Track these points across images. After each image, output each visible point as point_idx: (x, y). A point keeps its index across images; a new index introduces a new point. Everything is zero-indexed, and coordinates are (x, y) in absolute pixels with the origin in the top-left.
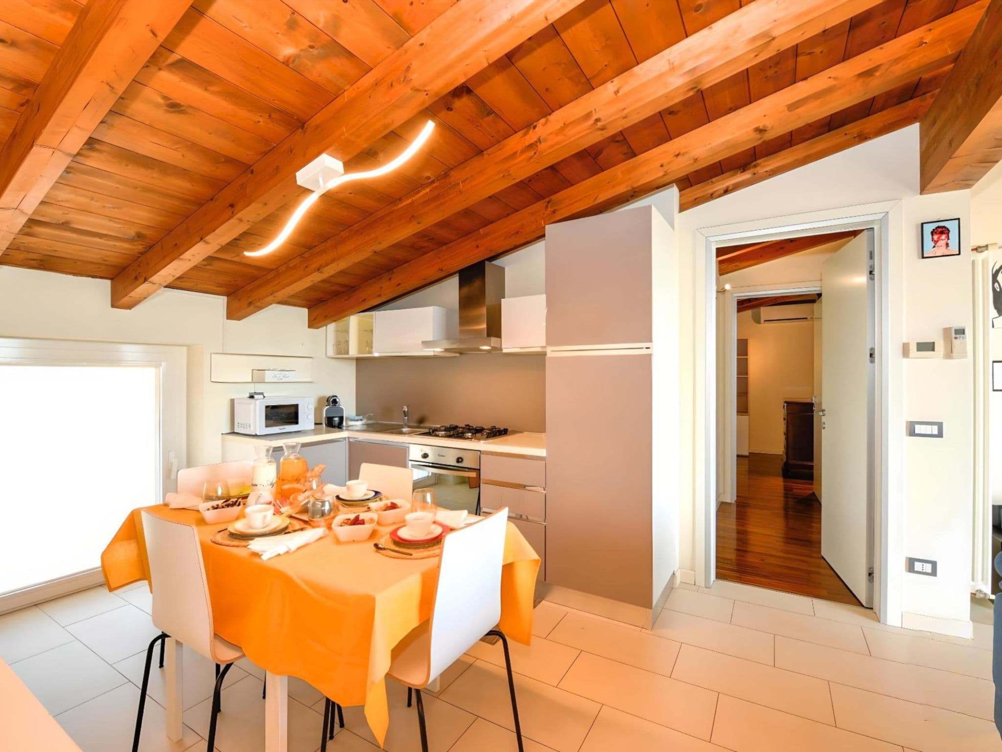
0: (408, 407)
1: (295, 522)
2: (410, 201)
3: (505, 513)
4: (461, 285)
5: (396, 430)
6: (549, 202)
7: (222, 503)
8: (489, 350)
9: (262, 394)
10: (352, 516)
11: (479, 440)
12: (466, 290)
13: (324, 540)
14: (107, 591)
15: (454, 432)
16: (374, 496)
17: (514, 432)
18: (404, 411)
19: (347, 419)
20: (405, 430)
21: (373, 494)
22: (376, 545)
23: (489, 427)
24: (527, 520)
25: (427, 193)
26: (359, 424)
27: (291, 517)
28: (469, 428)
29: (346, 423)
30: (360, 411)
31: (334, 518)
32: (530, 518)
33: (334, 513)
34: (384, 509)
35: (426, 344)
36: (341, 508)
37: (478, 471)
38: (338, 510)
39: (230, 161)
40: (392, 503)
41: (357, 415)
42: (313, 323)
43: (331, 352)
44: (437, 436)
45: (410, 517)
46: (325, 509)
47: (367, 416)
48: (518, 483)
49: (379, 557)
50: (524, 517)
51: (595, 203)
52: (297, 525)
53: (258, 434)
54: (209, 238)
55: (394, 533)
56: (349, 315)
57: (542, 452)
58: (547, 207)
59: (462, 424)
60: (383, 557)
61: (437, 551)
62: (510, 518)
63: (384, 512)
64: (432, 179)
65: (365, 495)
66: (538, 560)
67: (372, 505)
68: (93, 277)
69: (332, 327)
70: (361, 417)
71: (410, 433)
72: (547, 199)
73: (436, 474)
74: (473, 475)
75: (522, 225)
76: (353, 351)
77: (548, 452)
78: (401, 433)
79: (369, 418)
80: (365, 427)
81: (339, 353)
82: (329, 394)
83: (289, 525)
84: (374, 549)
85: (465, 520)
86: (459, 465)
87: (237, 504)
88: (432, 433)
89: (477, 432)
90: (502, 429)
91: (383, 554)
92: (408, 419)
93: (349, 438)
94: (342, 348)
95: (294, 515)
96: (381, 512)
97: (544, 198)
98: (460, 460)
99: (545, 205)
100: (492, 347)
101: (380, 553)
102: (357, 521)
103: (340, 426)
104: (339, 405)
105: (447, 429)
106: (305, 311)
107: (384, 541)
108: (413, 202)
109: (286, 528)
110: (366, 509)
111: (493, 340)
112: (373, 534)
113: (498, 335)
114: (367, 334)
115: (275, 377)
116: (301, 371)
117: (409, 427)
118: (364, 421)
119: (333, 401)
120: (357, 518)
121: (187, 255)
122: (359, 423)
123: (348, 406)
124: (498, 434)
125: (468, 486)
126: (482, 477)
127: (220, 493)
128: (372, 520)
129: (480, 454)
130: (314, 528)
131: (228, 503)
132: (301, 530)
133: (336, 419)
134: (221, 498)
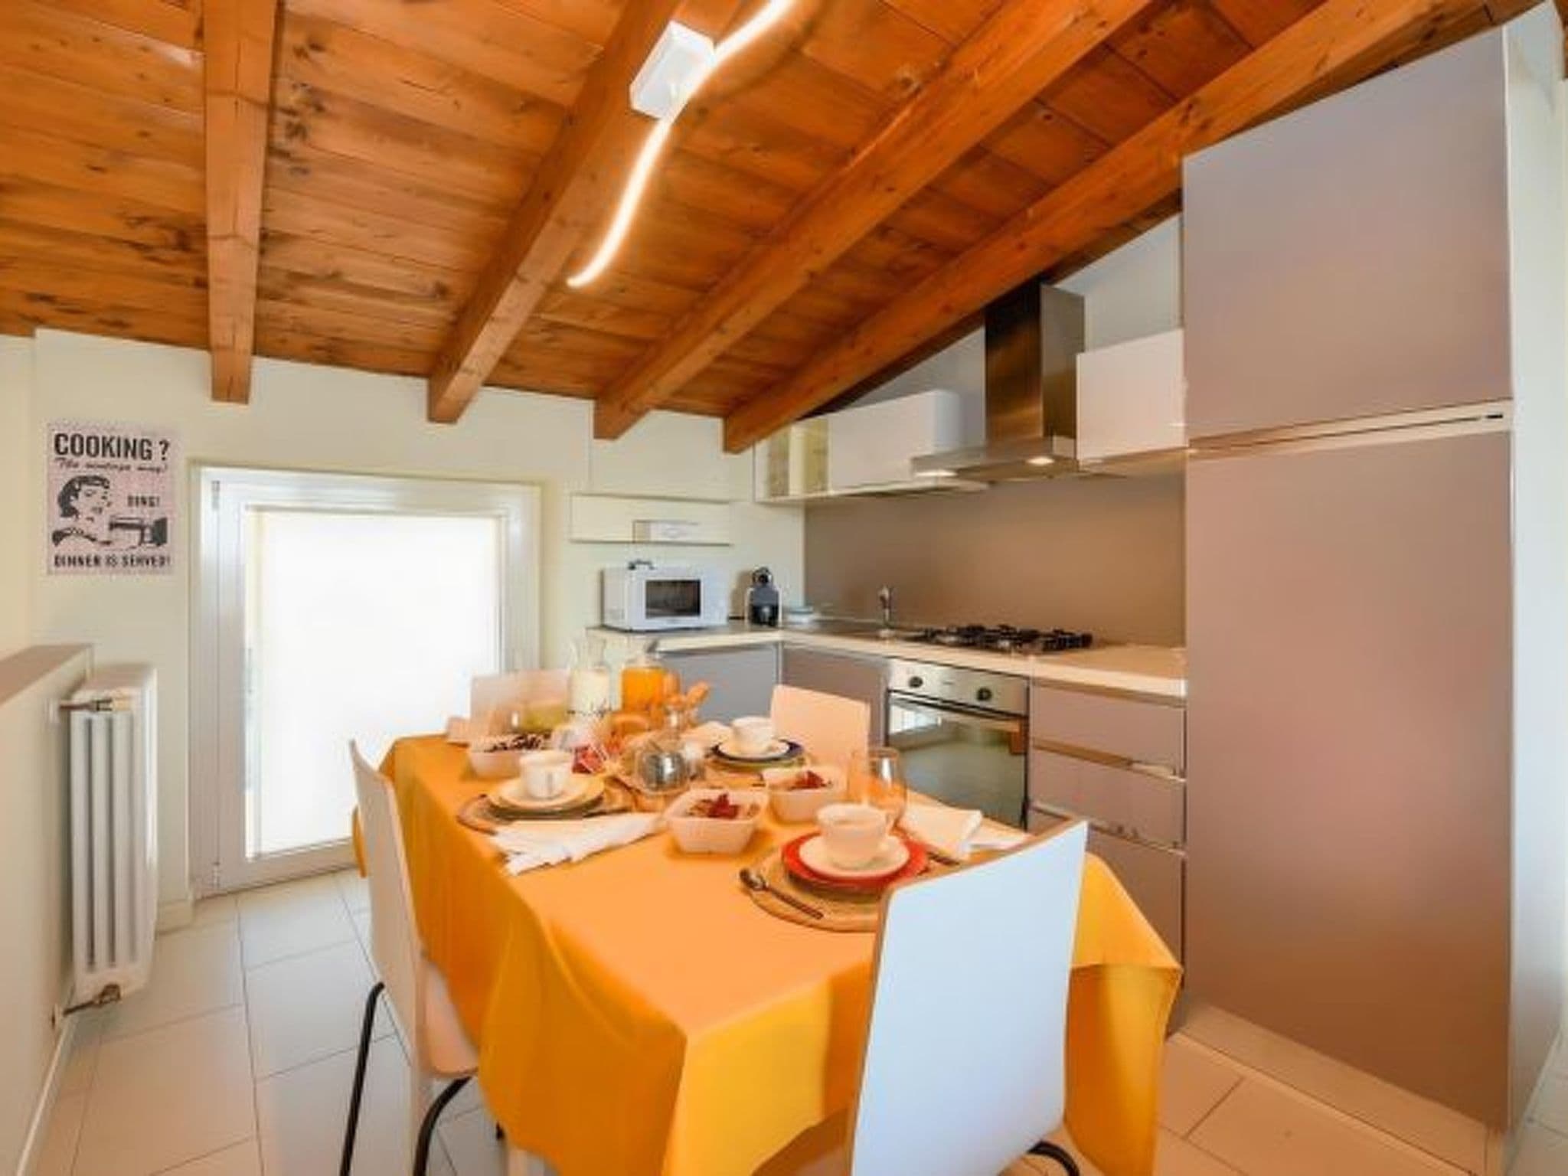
0: (890, 591)
1: (617, 793)
2: (871, 147)
3: (1078, 832)
4: (990, 344)
5: (869, 632)
6: (1190, 107)
7: (514, 741)
8: (1046, 466)
9: (648, 563)
10: (714, 795)
11: (1026, 653)
12: (999, 355)
13: (648, 843)
14: (359, 876)
15: (975, 638)
16: (788, 752)
17: (1105, 643)
18: (882, 598)
19: (786, 611)
20: (885, 633)
21: (785, 748)
22: (744, 875)
23: (1050, 630)
24: (1135, 837)
25: (905, 120)
27: (616, 781)
28: (1006, 632)
29: (783, 618)
30: (812, 599)
31: (685, 792)
32: (1142, 835)
34: (792, 785)
35: (921, 463)
36: (707, 773)
37: (1023, 722)
38: (701, 777)
39: (532, 104)
40: (811, 775)
41: (807, 604)
42: (733, 443)
43: (762, 493)
44: (939, 643)
45: (830, 813)
47: (820, 608)
48: (1116, 753)
49: (746, 904)
50: (1128, 831)
51: (1321, 73)
52: (620, 798)
53: (635, 628)
54: (524, 269)
55: (792, 850)
56: (787, 423)
57: (1179, 688)
58: (1185, 118)
59: (991, 625)
60: (754, 908)
61: (873, 917)
62: (1092, 847)
63: (790, 793)
64: (915, 85)
65: (771, 749)
66: (1175, 971)
67: (772, 774)
68: (404, 374)
69: (762, 447)
70: (811, 609)
71: (892, 638)
72: (1184, 104)
73: (952, 723)
74: (1013, 727)
75: (1125, 175)
76: (796, 489)
77: (1188, 690)
78: (877, 638)
79: (824, 613)
80: (816, 627)
81: (774, 493)
82: (754, 566)
83: (605, 796)
84: (738, 882)
85: (974, 833)
86: (982, 706)
87: (534, 744)
88: (929, 637)
89: (1024, 640)
90: (1079, 634)
91: (756, 901)
92: (890, 613)
93: (783, 643)
94: (778, 483)
95: (624, 779)
96: (782, 793)
97: (1177, 101)
98: (985, 694)
99: (1180, 117)
100: (1057, 458)
101: (751, 895)
102: (721, 809)
103: (772, 622)
104: (772, 586)
105: (959, 632)
106: (717, 423)
107: (768, 866)
108: (877, 147)
109: (598, 801)
111: (1059, 443)
112: (755, 841)
113: (1070, 431)
114: (818, 454)
115: (665, 534)
116: (709, 525)
117: (892, 628)
118: (816, 616)
119: (762, 578)
120: (723, 799)
121: (500, 310)
122: (805, 619)
123: (789, 589)
124: (1068, 644)
125: (1007, 751)
126: (1032, 734)
127: (515, 721)
128: (754, 809)
129: (1028, 683)
130: (643, 810)
131: (522, 741)
132: (623, 810)
133: (766, 610)
134: (515, 731)
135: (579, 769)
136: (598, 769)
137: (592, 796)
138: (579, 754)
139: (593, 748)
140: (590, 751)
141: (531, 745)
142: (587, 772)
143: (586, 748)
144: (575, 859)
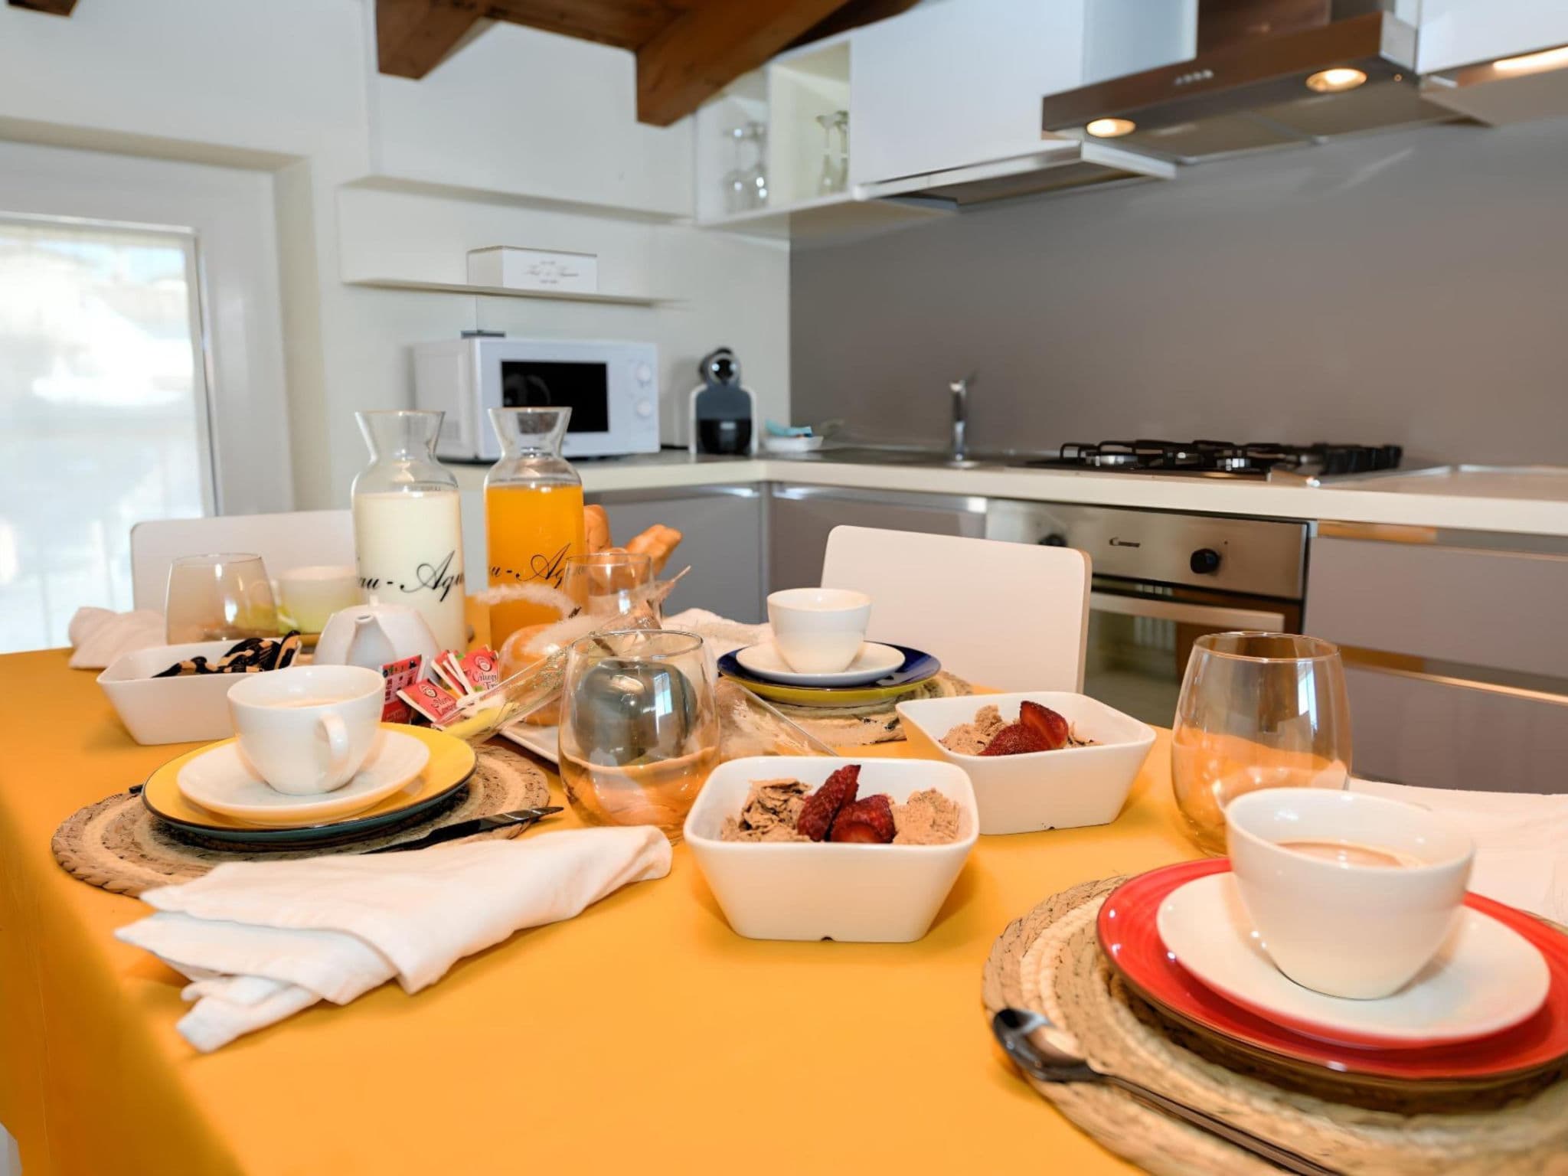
0: (966, 383)
1: (508, 771)
7: (228, 653)
16: (901, 670)
19: (764, 429)
21: (900, 659)
26: (801, 445)
27: (498, 740)
29: (762, 441)
31: (703, 766)
33: (707, 741)
36: (745, 716)
38: (730, 725)
40: (1030, 711)
41: (797, 421)
42: (653, 104)
46: (652, 715)
47: (825, 425)
53: (483, 455)
70: (804, 430)
76: (782, 195)
79: (831, 435)
82: (706, 343)
86: (1201, 584)
87: (278, 658)
92: (966, 431)
93: (770, 484)
95: (509, 732)
98: (1208, 562)
103: (739, 447)
104: (738, 381)
109: (459, 794)
110: (878, 727)
115: (531, 276)
119: (722, 369)
120: (845, 781)
123: (766, 390)
130: (595, 818)
131: (249, 653)
132: (532, 820)
133: (728, 426)
134: (232, 632)
135: (399, 713)
136: (451, 714)
137: (441, 783)
138: (395, 677)
139: (429, 666)
140: (422, 673)
141: (270, 658)
142: (421, 720)
143: (414, 663)
144: (413, 984)
